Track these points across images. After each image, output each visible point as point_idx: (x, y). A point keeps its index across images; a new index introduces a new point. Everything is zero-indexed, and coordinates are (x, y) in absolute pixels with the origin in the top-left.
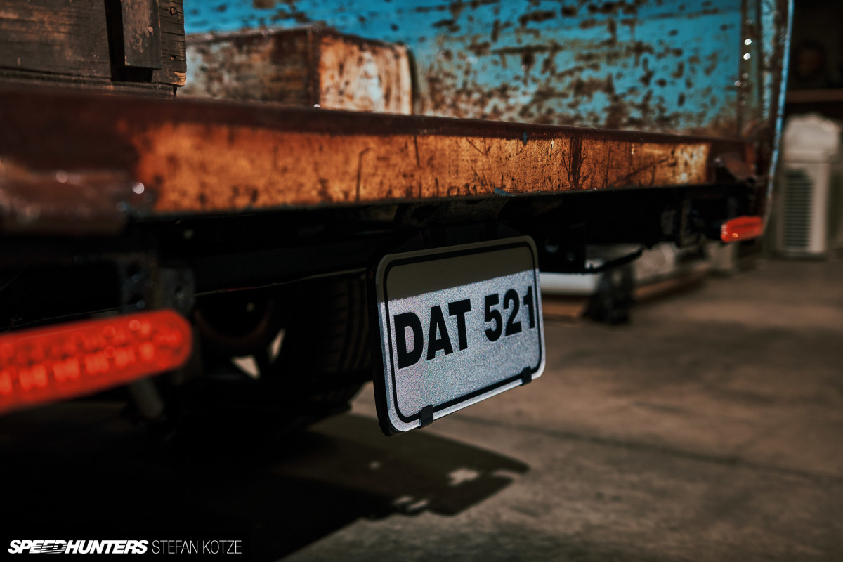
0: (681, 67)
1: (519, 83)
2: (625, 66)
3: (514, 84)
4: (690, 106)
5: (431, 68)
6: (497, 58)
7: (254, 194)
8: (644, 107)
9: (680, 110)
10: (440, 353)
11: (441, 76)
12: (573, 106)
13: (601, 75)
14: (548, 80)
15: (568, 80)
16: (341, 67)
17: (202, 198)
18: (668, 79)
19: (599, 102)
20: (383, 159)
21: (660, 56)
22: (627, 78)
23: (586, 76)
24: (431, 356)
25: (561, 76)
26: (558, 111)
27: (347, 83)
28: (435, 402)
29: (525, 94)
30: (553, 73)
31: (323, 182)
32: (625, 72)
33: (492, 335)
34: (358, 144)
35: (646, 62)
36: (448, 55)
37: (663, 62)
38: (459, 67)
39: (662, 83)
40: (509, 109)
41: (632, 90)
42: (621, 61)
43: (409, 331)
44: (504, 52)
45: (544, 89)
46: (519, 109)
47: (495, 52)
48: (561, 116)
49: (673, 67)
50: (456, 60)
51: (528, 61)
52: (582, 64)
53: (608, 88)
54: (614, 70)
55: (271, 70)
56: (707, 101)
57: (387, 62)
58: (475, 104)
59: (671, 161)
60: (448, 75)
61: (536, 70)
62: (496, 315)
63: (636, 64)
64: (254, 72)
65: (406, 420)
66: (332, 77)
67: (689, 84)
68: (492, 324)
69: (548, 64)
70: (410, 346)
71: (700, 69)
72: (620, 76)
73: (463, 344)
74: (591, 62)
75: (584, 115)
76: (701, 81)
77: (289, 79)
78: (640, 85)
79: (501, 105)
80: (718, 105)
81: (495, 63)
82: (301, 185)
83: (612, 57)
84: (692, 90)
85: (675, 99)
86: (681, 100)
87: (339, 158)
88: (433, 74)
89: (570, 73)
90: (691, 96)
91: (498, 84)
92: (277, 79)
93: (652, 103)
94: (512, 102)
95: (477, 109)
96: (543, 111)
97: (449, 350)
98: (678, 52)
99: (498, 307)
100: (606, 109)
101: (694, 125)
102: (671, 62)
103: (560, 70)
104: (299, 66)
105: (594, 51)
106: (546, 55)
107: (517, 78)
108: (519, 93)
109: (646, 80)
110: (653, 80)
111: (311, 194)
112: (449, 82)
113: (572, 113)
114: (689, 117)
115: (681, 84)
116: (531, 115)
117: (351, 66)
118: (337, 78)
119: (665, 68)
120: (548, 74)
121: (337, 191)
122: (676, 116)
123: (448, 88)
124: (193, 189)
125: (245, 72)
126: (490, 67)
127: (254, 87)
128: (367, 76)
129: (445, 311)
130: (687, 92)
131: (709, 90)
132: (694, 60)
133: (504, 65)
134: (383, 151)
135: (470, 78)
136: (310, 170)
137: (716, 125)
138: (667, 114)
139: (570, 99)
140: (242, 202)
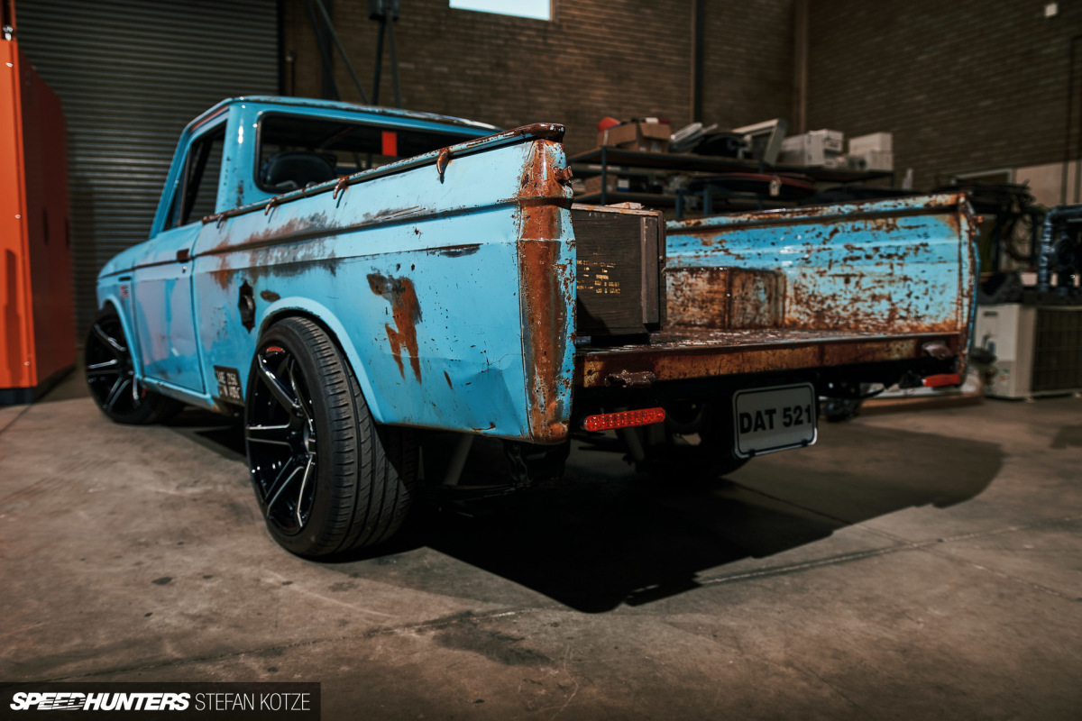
0: (927, 290)
1: (842, 293)
2: (898, 287)
3: (839, 293)
4: (931, 311)
5: (796, 282)
6: (831, 278)
7: (685, 375)
8: (907, 310)
9: (926, 313)
10: (760, 430)
11: (801, 287)
12: (870, 307)
13: (885, 292)
14: (858, 292)
15: (868, 293)
16: (743, 286)
17: (670, 376)
18: (920, 296)
19: (884, 306)
20: (730, 361)
21: (916, 283)
22: (899, 293)
23: (877, 291)
24: (755, 430)
25: (865, 290)
26: (862, 309)
27: (746, 294)
28: (756, 449)
29: (845, 299)
30: (860, 288)
31: (707, 370)
32: (898, 290)
33: (787, 425)
34: (719, 358)
35: (909, 286)
36: (804, 275)
37: (918, 287)
38: (810, 282)
39: (917, 298)
40: (837, 306)
41: (902, 301)
42: (896, 285)
43: (746, 421)
44: (834, 276)
45: (855, 297)
46: (842, 307)
47: (830, 276)
48: (864, 312)
49: (923, 291)
50: (809, 278)
51: (847, 281)
52: (875, 285)
53: (889, 299)
54: (892, 289)
55: (707, 287)
56: (940, 309)
57: (770, 280)
58: (819, 302)
59: (886, 349)
60: (804, 286)
61: (852, 286)
62: (790, 416)
63: (904, 287)
64: (698, 288)
65: (743, 454)
66: (738, 291)
67: (931, 299)
68: (787, 420)
69: (857, 283)
70: (746, 425)
71: (937, 291)
72: (895, 292)
73: (771, 427)
74: (880, 284)
75: (876, 312)
76: (938, 298)
77: (716, 292)
78: (906, 298)
79: (833, 305)
80: (947, 311)
81: (830, 281)
82: (700, 371)
83: (892, 282)
84: (933, 303)
85: (924, 307)
86: (927, 308)
87: (713, 362)
88: (797, 286)
89: (869, 289)
90: (933, 306)
91: (831, 293)
92: (710, 292)
93: (912, 308)
94: (838, 303)
95: (819, 306)
96: (855, 309)
97: (764, 428)
98: (926, 282)
99: (791, 413)
100: (889, 310)
101: (933, 321)
102: (922, 287)
103: (864, 287)
104: (721, 286)
105: (882, 279)
106: (857, 279)
107: (841, 290)
108: (842, 298)
109: (909, 295)
110: (913, 296)
111: (703, 373)
112: (805, 290)
113: (869, 311)
114: (931, 317)
115: (927, 298)
116: (848, 311)
117: (749, 285)
118: (741, 292)
119: (919, 290)
120: (857, 289)
121: (712, 372)
122: (924, 316)
123: (804, 293)
124: (668, 375)
125: (694, 287)
126: (827, 284)
127: (698, 295)
128: (758, 288)
129: (763, 413)
130: (930, 303)
131: (941, 303)
132: (934, 287)
133: (835, 283)
134: (729, 358)
135: (816, 288)
136: (703, 366)
137: (945, 322)
138: (919, 315)
139: (869, 303)
140: (682, 377)
